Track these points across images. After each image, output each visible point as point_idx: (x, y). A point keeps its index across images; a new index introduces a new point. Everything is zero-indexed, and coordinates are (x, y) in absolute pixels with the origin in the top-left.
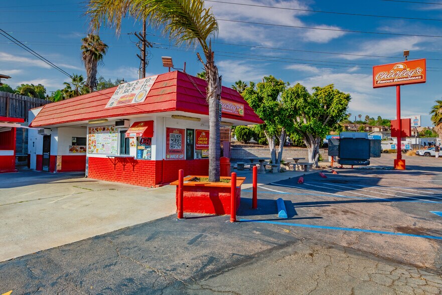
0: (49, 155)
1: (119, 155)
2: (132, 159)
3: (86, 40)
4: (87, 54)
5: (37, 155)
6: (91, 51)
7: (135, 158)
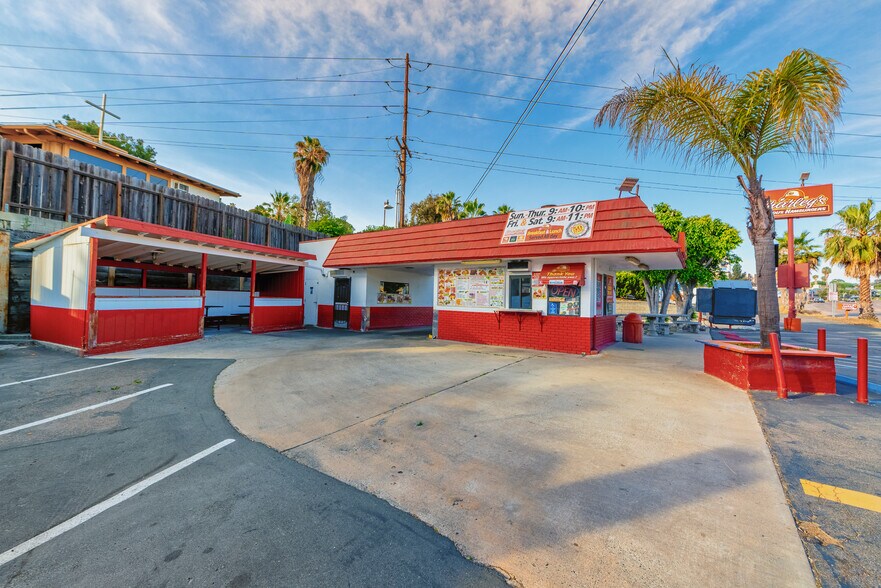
0: (349, 306)
1: (507, 308)
2: (539, 315)
3: (301, 145)
4: (304, 164)
5: (319, 306)
6: (308, 160)
7: (545, 313)
